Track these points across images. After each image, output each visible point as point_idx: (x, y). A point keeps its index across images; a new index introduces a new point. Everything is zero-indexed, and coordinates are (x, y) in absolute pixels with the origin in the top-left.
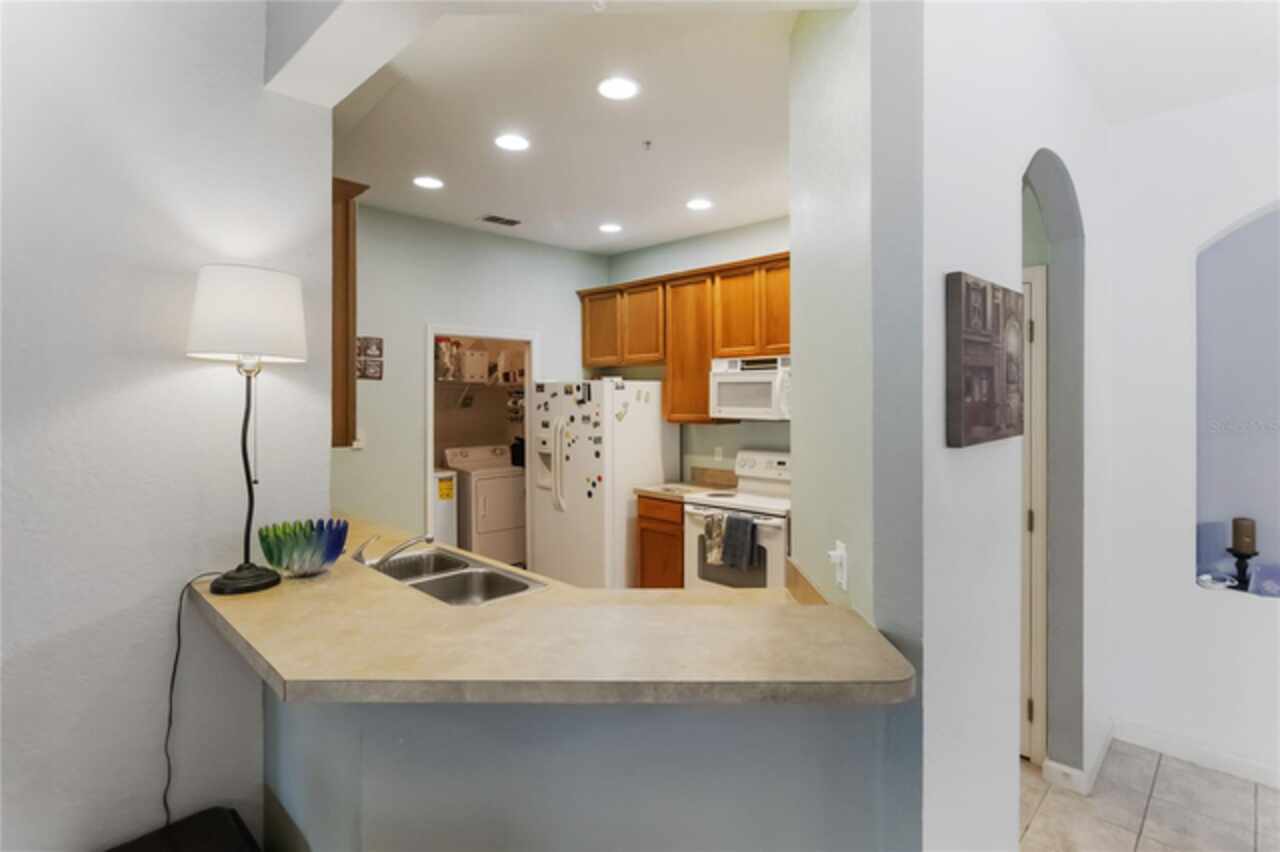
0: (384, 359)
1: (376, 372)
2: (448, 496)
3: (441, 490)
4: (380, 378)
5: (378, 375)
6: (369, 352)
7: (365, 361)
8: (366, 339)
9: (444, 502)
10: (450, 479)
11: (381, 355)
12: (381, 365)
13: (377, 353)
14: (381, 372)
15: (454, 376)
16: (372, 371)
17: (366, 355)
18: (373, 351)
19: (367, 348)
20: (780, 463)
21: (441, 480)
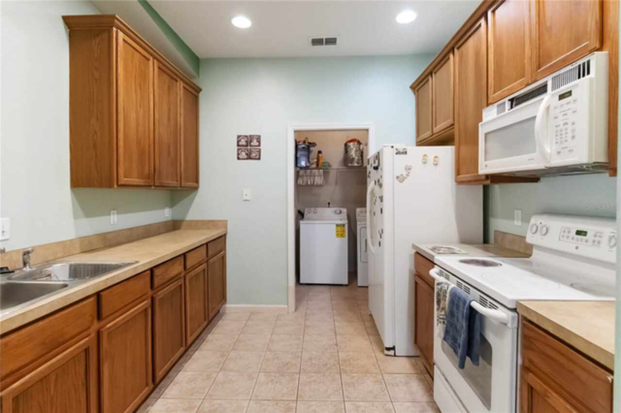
0: (262, 147)
1: (256, 156)
2: (342, 236)
3: (337, 231)
4: (259, 159)
5: (258, 157)
6: (252, 144)
7: (250, 149)
8: (251, 136)
9: (339, 239)
10: (344, 225)
11: (259, 145)
12: (259, 151)
13: (257, 144)
14: (260, 155)
15: (358, 163)
16: (254, 155)
17: (250, 146)
18: (255, 143)
19: (251, 141)
20: (579, 233)
21: (337, 225)
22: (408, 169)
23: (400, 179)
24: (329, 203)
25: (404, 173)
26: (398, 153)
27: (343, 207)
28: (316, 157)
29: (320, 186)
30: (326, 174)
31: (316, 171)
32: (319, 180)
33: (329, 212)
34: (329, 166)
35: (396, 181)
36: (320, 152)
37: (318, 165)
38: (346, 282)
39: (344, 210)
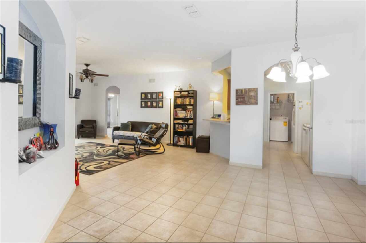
2: (286, 125)
3: (284, 124)
9: (284, 127)
10: (286, 122)
21: (284, 122)
22: (302, 106)
23: (300, 108)
24: (281, 115)
25: (301, 107)
26: (300, 102)
27: (287, 116)
28: (276, 99)
29: (277, 109)
30: (280, 105)
31: (276, 104)
32: (277, 107)
33: (281, 118)
34: (282, 102)
35: (299, 109)
36: (278, 98)
37: (277, 101)
38: (287, 140)
39: (287, 118)
